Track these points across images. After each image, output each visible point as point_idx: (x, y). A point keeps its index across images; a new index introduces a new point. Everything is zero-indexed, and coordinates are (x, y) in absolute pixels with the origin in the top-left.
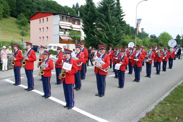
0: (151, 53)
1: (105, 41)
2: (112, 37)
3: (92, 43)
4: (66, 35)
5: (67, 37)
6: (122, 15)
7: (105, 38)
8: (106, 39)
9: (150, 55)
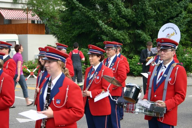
0: (166, 73)
1: (119, 21)
2: (143, 9)
3: (83, 31)
4: (20, 6)
5: (21, 12)
7: (119, 12)
8: (124, 17)
9: (164, 79)
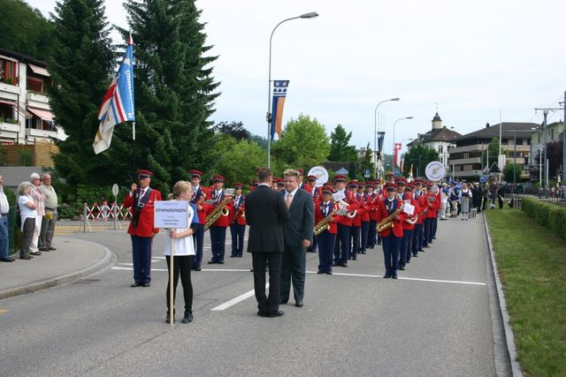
6: (204, 55)
